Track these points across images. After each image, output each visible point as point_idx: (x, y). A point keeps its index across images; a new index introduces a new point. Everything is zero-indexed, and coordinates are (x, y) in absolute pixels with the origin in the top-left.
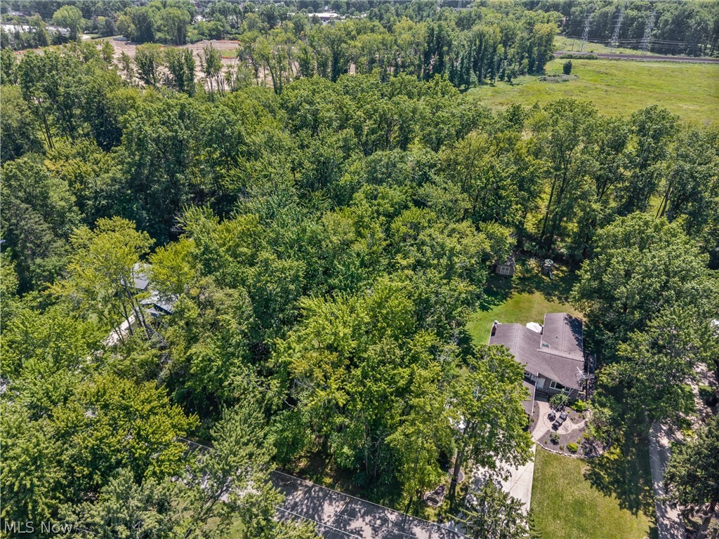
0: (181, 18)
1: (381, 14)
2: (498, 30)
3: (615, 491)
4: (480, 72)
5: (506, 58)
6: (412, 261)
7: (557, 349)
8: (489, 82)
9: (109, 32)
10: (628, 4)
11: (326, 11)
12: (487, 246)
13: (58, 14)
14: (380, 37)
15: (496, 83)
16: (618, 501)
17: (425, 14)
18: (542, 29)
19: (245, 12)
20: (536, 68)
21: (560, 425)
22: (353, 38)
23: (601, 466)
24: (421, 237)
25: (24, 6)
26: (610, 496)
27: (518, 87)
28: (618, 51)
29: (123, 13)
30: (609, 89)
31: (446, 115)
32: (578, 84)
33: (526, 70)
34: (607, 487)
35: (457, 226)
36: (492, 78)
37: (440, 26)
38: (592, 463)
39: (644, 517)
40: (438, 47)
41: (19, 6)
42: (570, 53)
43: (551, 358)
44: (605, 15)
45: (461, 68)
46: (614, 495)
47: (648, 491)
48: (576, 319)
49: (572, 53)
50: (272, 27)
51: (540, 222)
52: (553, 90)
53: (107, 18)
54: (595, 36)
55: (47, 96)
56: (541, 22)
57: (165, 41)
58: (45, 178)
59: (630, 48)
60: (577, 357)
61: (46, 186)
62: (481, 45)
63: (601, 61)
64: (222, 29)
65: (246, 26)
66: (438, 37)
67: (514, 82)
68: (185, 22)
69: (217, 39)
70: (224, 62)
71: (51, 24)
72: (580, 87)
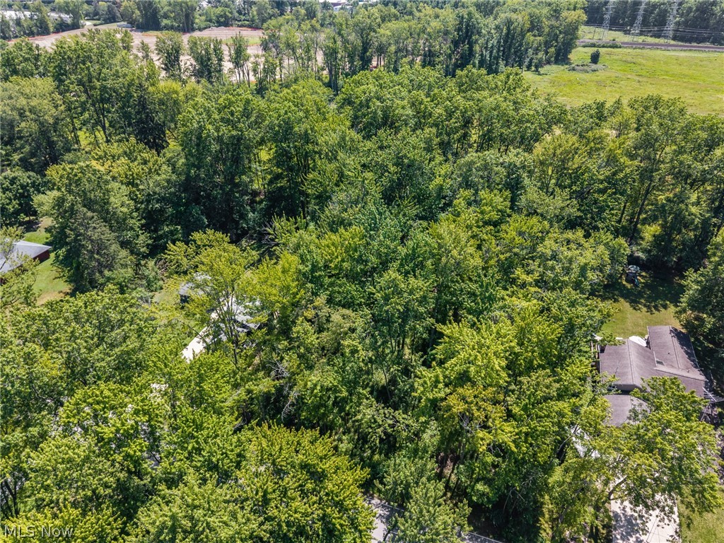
0: (189, 3)
2: (526, 17)
4: (508, 62)
6: (536, 276)
7: (673, 367)
9: (111, 18)
14: (406, 25)
15: (524, 73)
18: (570, 16)
22: (379, 26)
24: (540, 249)
27: (547, 77)
28: (640, 39)
30: (641, 80)
32: (608, 74)
33: (553, 59)
35: (571, 236)
36: (519, 68)
40: (467, 36)
42: (592, 41)
45: (490, 57)
48: (679, 331)
50: (282, 14)
52: (584, 80)
53: (108, 3)
54: (615, 24)
55: (82, 89)
56: (568, 9)
57: (171, 28)
58: (107, 182)
59: (651, 36)
60: (697, 375)
61: (108, 191)
62: (507, 34)
63: (625, 50)
64: (230, 15)
65: (255, 13)
66: (468, 25)
67: (542, 72)
68: (193, 9)
69: (226, 26)
70: (250, 51)
71: (53, 10)
72: (610, 77)
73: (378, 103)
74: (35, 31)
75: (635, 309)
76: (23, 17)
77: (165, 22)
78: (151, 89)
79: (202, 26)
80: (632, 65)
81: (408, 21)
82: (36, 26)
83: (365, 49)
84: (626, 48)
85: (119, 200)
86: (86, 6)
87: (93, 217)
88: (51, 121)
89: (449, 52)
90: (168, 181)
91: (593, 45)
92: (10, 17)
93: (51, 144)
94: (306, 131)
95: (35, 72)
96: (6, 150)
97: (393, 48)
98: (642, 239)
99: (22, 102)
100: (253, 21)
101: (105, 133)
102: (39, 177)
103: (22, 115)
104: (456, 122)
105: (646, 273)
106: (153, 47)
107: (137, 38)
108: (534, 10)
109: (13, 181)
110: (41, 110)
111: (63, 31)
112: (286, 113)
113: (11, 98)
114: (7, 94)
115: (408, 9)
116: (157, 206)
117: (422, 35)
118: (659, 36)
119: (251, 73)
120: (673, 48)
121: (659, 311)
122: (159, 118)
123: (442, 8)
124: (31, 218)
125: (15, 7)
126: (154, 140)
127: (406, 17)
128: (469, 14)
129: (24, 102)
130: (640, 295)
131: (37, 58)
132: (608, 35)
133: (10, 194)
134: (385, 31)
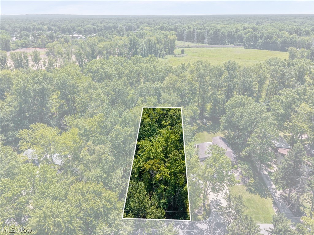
0: (6, 39)
1: (103, 34)
2: (155, 38)
3: (257, 193)
5: (159, 49)
6: (169, 122)
10: (197, 28)
14: (109, 43)
15: (158, 58)
16: (260, 196)
17: (122, 33)
20: (171, 52)
23: (250, 185)
26: (257, 195)
27: (167, 59)
28: (197, 44)
30: (199, 58)
32: (188, 57)
34: (255, 192)
38: (247, 185)
39: (269, 198)
40: (134, 46)
44: (190, 32)
46: (258, 194)
47: (267, 190)
48: (223, 138)
54: (188, 40)
56: (170, 35)
59: (201, 43)
60: (230, 150)
62: (150, 44)
64: (28, 43)
65: (40, 42)
66: (134, 42)
67: (164, 58)
68: (9, 41)
69: (26, 48)
70: (41, 57)
73: (102, 70)
75: (209, 134)
79: (14, 48)
80: (196, 53)
83: (93, 53)
84: (193, 48)
89: (128, 52)
90: (11, 111)
91: (181, 47)
94: (73, 84)
97: (105, 52)
100: (39, 45)
104: (134, 75)
105: (211, 122)
108: (158, 36)
115: (109, 37)
117: (116, 47)
118: (203, 43)
119: (43, 66)
120: (209, 47)
123: (123, 36)
127: (109, 40)
128: (134, 38)
132: (186, 44)
134: (101, 46)
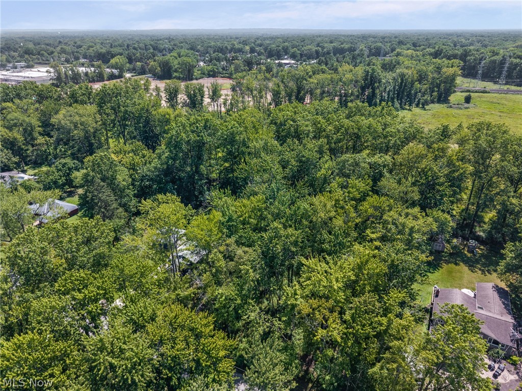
0: (191, 63)
1: (327, 61)
2: (415, 72)
4: (401, 101)
5: (420, 92)
6: (379, 235)
7: (490, 311)
8: (408, 108)
9: (142, 72)
10: (512, 54)
11: (285, 59)
12: (435, 227)
13: (113, 61)
14: (329, 76)
15: (414, 108)
17: (358, 61)
18: (448, 71)
19: (232, 60)
20: (443, 98)
21: (500, 374)
22: (310, 77)
24: (385, 217)
25: (90, 56)
27: (430, 111)
28: (506, 87)
29: (153, 60)
30: (502, 115)
31: (394, 131)
32: (476, 110)
33: (436, 100)
35: (410, 211)
36: (410, 105)
37: (373, 69)
40: (371, 84)
41: (87, 56)
42: (467, 89)
43: (487, 318)
44: (494, 62)
45: (388, 98)
48: (501, 288)
49: (470, 89)
50: (250, 70)
51: (462, 211)
52: (458, 114)
53: (142, 63)
54: (486, 77)
55: (113, 112)
56: (447, 67)
57: (179, 78)
58: (116, 165)
59: (515, 86)
60: (509, 319)
61: (116, 171)
62: (402, 82)
63: (493, 94)
64: (217, 71)
65: (233, 69)
66: (372, 77)
67: (427, 109)
68: (194, 67)
69: (213, 77)
70: (223, 92)
71: (108, 67)
72: (478, 113)
73: (292, 123)
74: (96, 79)
75: (472, 271)
76: (89, 71)
77: (175, 74)
78: (154, 113)
79: (198, 77)
80: (497, 104)
81: (331, 74)
82: (97, 76)
83: (299, 92)
84: (494, 93)
85: (122, 177)
86: (128, 65)
87: (104, 186)
88: (92, 130)
90: (155, 168)
91: (468, 91)
92: (82, 71)
93: (91, 145)
94: (244, 139)
95: (88, 102)
96: (64, 149)
97: (318, 91)
98: (485, 223)
99: (77, 118)
100: (230, 74)
101: (124, 139)
102: (80, 164)
103: (76, 126)
104: (341, 135)
105: (484, 247)
106: (162, 89)
107: (153, 84)
108: (423, 67)
109: (64, 166)
110: (87, 124)
111: (113, 79)
112: (232, 128)
113: (71, 116)
114: (69, 114)
115: (334, 67)
116: (147, 183)
118: (520, 86)
119: (222, 106)
121: (491, 274)
122: (158, 130)
124: (72, 189)
125: (86, 65)
126: (152, 143)
129: (78, 119)
130: (477, 262)
131: (90, 94)
132: (479, 84)
133: (61, 173)
134: (314, 80)
